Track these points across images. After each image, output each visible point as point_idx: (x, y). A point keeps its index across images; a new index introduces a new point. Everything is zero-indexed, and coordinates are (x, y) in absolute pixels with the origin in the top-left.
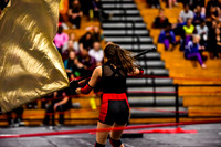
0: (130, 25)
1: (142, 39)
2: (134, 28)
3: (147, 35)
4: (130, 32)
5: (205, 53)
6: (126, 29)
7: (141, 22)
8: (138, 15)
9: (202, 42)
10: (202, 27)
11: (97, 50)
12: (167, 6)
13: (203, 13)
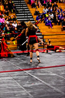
0: (26, 14)
1: (30, 19)
2: (27, 15)
3: (32, 18)
4: (26, 17)
5: (53, 24)
6: (25, 16)
7: (30, 13)
8: (29, 11)
9: (51, 19)
10: (51, 15)
11: (15, 24)
12: (39, 7)
13: (51, 9)
